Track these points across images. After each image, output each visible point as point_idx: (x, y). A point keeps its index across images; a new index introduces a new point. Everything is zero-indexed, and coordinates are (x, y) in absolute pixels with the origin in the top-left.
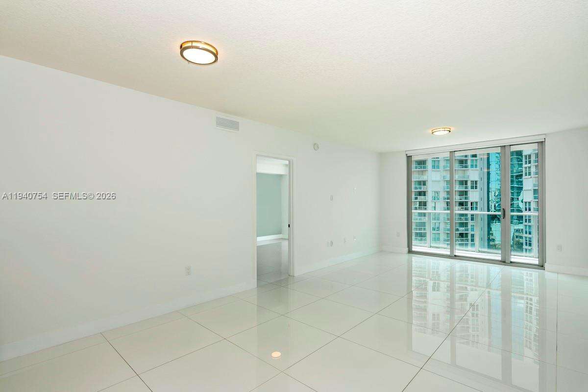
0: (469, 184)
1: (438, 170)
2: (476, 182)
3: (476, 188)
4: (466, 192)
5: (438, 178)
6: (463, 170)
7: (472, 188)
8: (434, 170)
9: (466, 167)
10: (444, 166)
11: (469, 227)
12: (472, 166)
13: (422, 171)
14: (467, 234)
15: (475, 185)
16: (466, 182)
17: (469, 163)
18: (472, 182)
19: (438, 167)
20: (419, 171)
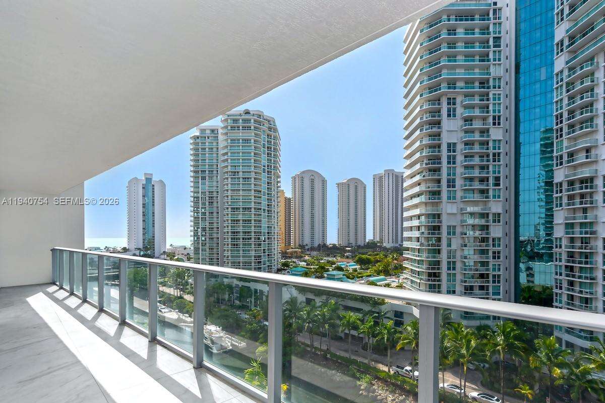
0: (491, 217)
1: (454, 201)
2: (499, 214)
3: (499, 221)
4: (488, 226)
5: (455, 211)
6: (483, 201)
7: (494, 221)
8: (449, 201)
9: (487, 197)
10: (461, 197)
11: (491, 266)
12: (494, 197)
13: (437, 203)
14: (488, 274)
15: (497, 217)
16: (488, 214)
17: (491, 193)
18: (494, 214)
19: (454, 198)
20: (432, 203)
